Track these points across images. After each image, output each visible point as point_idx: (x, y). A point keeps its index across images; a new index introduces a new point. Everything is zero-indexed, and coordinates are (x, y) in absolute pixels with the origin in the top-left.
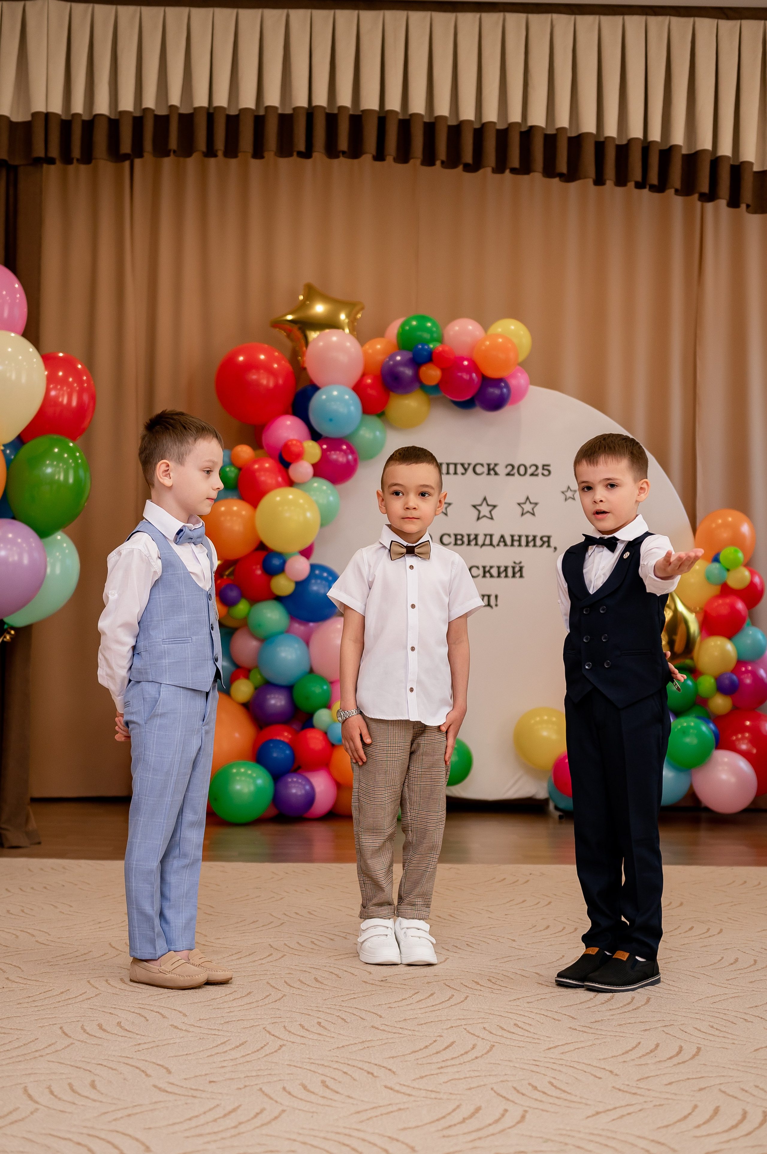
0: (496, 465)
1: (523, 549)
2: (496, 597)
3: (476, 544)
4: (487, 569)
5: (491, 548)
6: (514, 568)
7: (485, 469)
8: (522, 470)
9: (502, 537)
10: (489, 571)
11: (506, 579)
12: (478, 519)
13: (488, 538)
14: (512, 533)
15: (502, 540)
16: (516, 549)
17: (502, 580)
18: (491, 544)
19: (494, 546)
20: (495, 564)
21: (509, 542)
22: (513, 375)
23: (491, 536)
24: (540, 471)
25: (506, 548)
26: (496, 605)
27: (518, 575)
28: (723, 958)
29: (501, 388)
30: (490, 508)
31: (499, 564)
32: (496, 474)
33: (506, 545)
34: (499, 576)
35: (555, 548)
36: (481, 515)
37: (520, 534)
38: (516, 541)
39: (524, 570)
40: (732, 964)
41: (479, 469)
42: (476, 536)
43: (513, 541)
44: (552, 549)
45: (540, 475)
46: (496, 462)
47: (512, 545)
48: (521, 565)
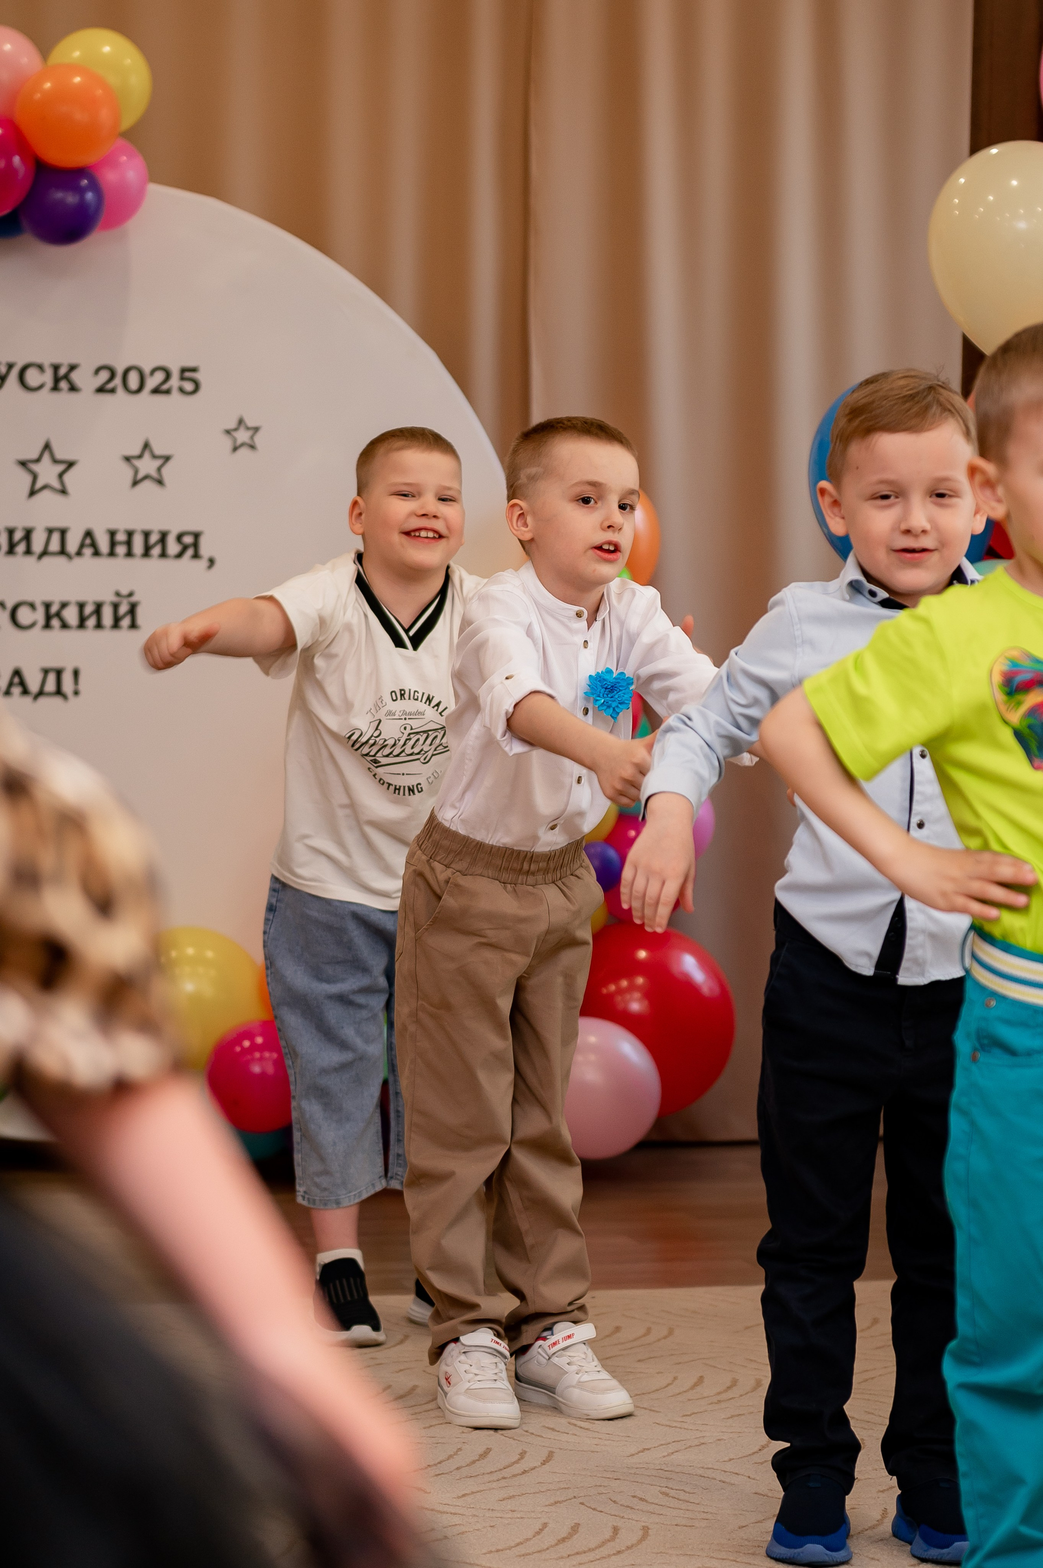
0: (72, 368)
1: (138, 563)
2: (76, 673)
3: (28, 552)
4: (54, 609)
5: (62, 560)
6: (116, 606)
7: (48, 378)
8: (133, 380)
9: (89, 534)
10: (58, 615)
11: (99, 634)
12: (33, 493)
13: (56, 537)
14: (113, 526)
15: (88, 541)
16: (120, 563)
17: (89, 634)
18: (63, 552)
19: (69, 557)
20: (74, 597)
21: (104, 545)
22: (109, 161)
23: (63, 532)
24: (174, 382)
25: (97, 561)
26: (76, 693)
27: (126, 622)
28: (545, 1525)
29: (81, 191)
30: (61, 468)
31: (81, 598)
32: (73, 388)
33: (97, 553)
34: (82, 624)
35: (212, 562)
36: (39, 484)
37: (130, 527)
38: (121, 543)
39: (140, 612)
40: (563, 1540)
41: (33, 378)
42: (28, 535)
43: (113, 544)
44: (203, 563)
45: (175, 392)
46: (74, 361)
47: (112, 554)
48: (134, 599)
